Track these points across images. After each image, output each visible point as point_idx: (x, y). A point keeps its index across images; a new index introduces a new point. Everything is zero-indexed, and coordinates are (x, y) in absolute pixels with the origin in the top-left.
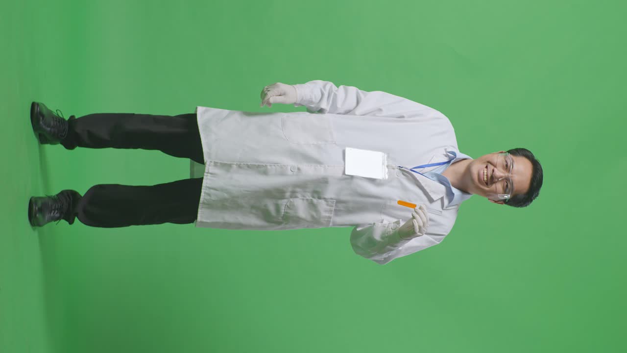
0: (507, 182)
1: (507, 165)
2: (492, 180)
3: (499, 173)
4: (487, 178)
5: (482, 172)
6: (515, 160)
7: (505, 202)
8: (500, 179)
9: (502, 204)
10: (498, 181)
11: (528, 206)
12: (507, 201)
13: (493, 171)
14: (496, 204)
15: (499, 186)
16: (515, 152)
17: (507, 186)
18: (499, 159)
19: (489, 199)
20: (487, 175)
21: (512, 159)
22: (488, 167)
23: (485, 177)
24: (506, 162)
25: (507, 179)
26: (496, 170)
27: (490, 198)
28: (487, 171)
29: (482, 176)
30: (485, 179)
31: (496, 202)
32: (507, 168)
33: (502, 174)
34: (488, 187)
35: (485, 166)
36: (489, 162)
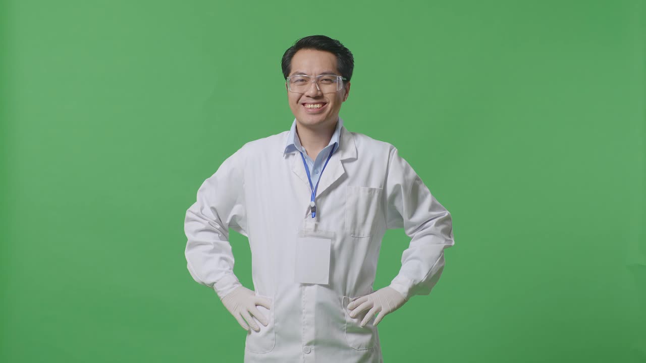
0: (322, 80)
1: (302, 80)
2: (319, 97)
3: (311, 90)
4: (317, 103)
5: (310, 110)
6: (295, 71)
7: (347, 82)
8: (319, 89)
9: (349, 85)
10: (320, 90)
11: (352, 53)
12: (345, 79)
13: (308, 96)
14: (350, 92)
15: (328, 89)
16: (286, 69)
17: (326, 80)
18: (295, 90)
19: (344, 100)
20: (314, 104)
21: (294, 74)
22: (304, 102)
23: (316, 106)
24: (297, 81)
25: (318, 81)
26: (307, 94)
27: (342, 99)
28: (308, 104)
29: (315, 111)
30: (318, 106)
31: (347, 92)
32: (304, 81)
33: (313, 86)
34: (329, 103)
35: (302, 106)
36: (297, 102)
